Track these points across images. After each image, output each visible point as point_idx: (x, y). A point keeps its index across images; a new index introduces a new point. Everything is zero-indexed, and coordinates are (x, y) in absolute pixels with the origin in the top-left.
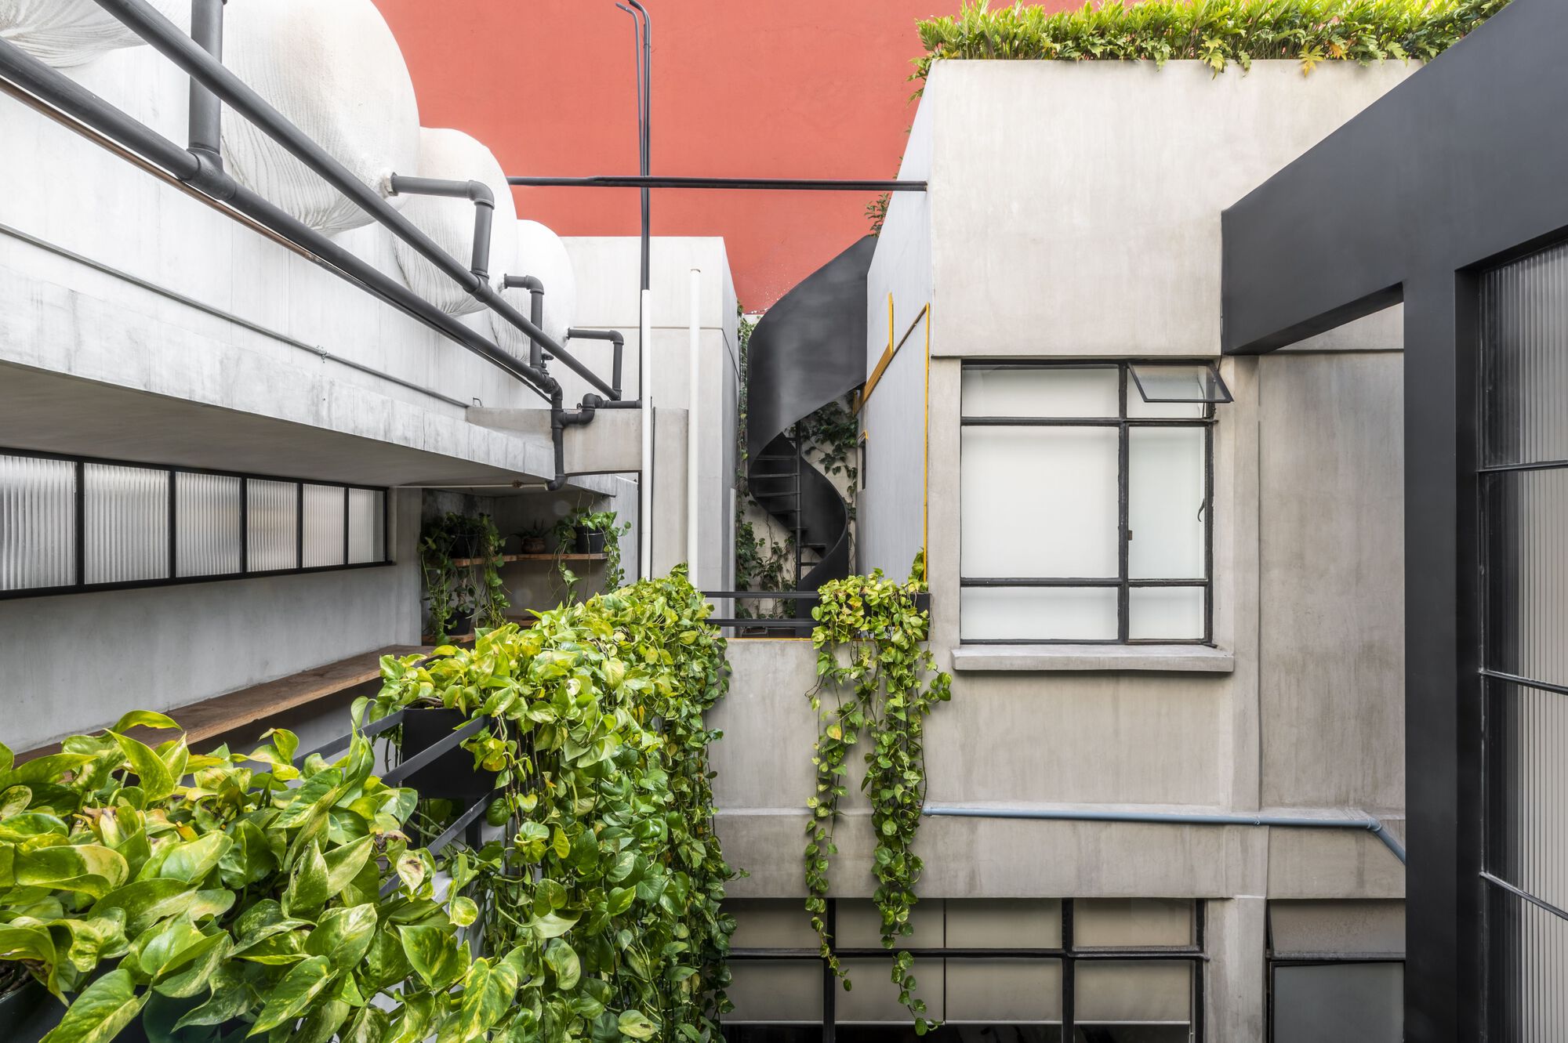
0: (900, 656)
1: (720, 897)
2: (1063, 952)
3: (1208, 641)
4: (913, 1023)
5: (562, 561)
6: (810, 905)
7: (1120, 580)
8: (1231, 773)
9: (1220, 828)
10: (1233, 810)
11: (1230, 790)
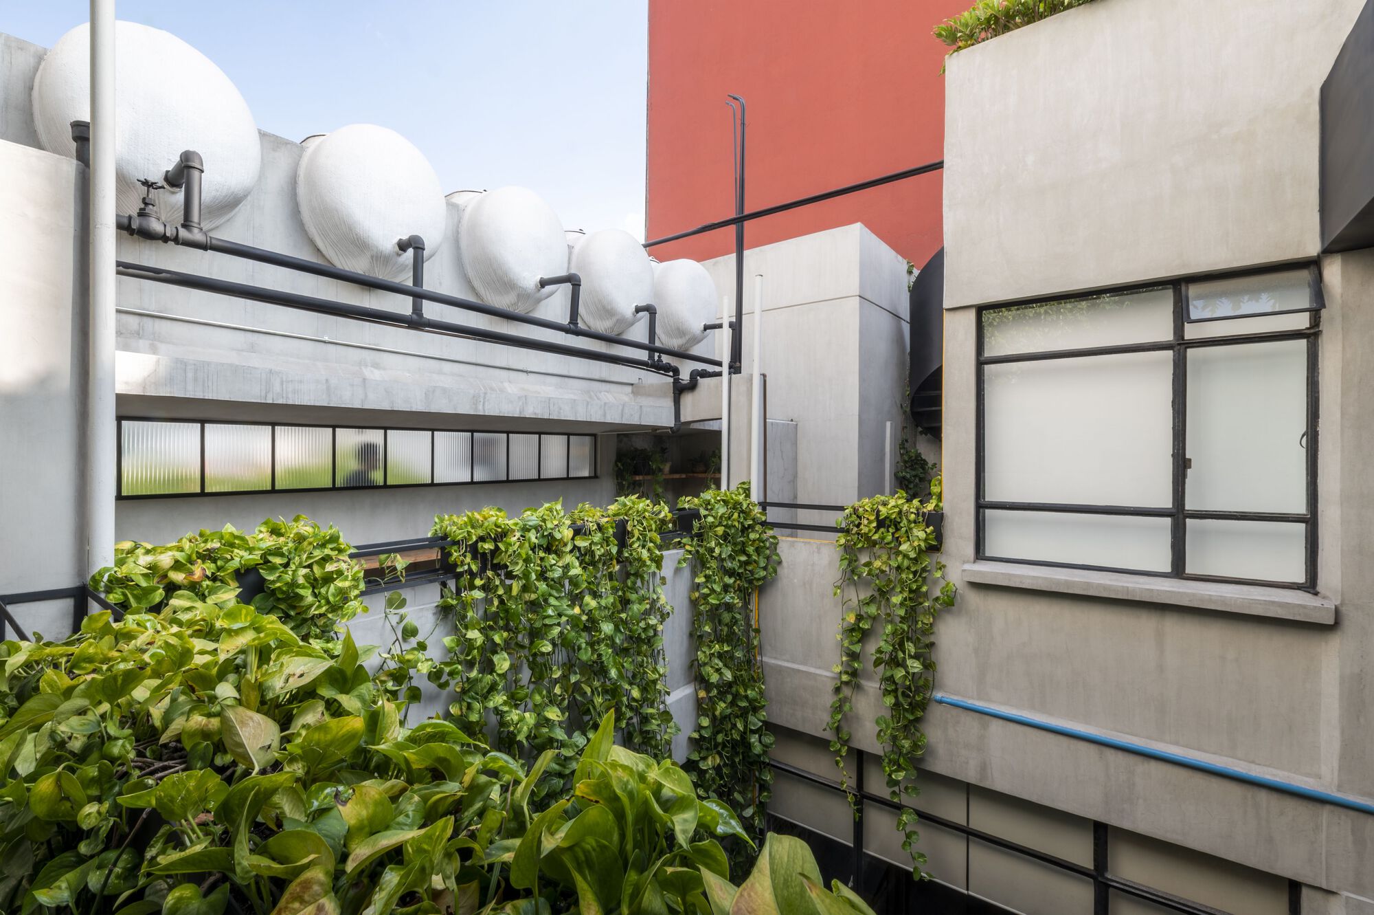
0: (906, 563)
1: (762, 718)
2: (1094, 873)
3: (1310, 585)
4: (912, 870)
5: (711, 479)
6: (833, 746)
7: (1174, 511)
8: (1336, 746)
9: (1318, 806)
10: (1340, 787)
11: (1336, 765)
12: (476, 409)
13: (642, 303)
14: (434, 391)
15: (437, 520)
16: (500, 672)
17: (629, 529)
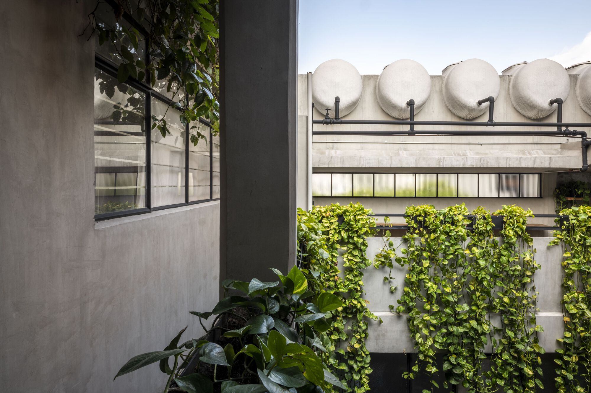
12: (439, 165)
13: (554, 98)
14: (419, 159)
15: (407, 208)
16: (425, 267)
17: (505, 220)
